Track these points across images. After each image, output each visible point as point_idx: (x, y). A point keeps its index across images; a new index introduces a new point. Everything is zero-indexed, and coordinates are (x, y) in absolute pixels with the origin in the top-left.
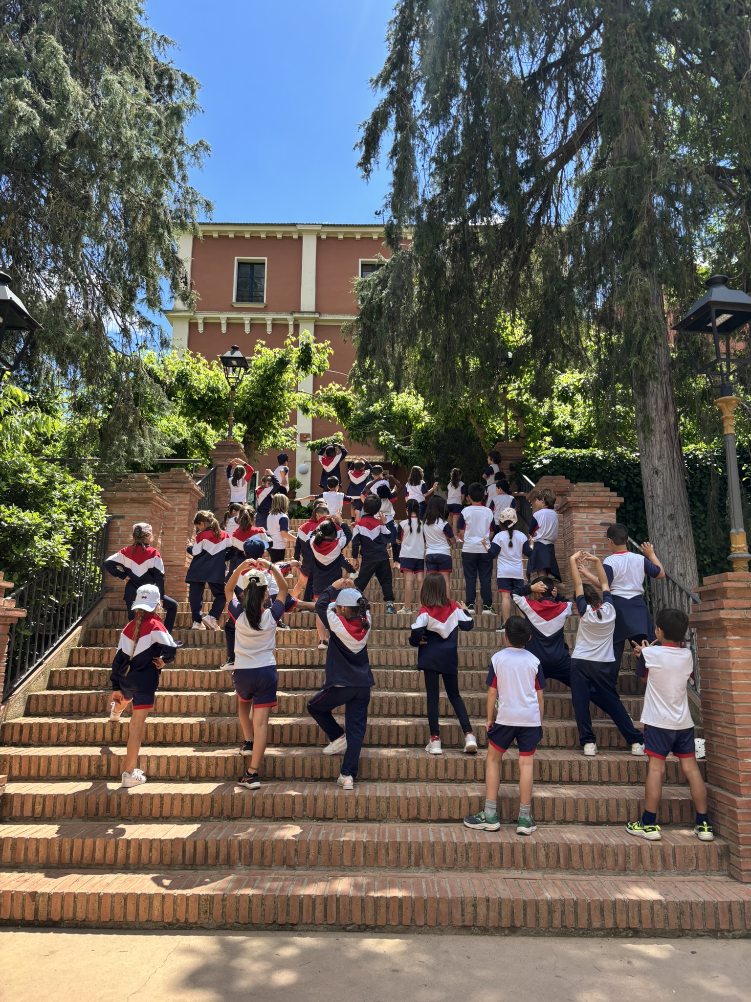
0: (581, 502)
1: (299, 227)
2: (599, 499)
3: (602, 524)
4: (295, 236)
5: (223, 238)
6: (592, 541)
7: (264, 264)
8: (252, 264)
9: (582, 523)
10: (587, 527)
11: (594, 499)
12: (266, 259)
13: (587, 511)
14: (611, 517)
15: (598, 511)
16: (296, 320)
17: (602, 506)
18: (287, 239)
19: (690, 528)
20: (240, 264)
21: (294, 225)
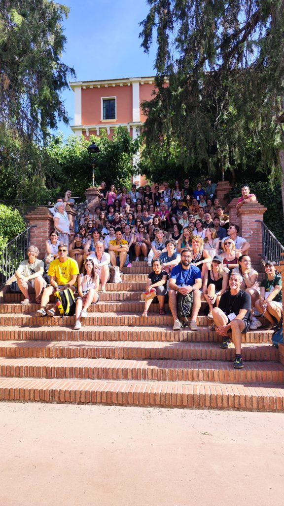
0: (246, 211)
1: (130, 80)
2: (255, 209)
3: (256, 221)
4: (129, 84)
5: (95, 88)
6: (251, 229)
7: (115, 100)
8: (109, 100)
9: (246, 221)
10: (248, 223)
11: (252, 209)
12: (116, 97)
13: (249, 215)
14: (260, 217)
15: (254, 215)
16: (131, 126)
17: (256, 212)
18: (125, 86)
20: (104, 101)
21: (128, 79)
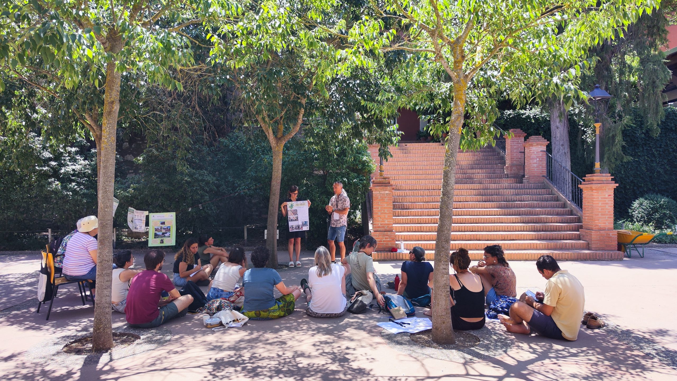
0: (534, 143)
2: (541, 142)
3: (541, 151)
6: (537, 157)
10: (535, 152)
11: (538, 142)
13: (536, 146)
14: (544, 148)
15: (540, 146)
19: (569, 149)
